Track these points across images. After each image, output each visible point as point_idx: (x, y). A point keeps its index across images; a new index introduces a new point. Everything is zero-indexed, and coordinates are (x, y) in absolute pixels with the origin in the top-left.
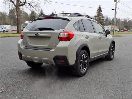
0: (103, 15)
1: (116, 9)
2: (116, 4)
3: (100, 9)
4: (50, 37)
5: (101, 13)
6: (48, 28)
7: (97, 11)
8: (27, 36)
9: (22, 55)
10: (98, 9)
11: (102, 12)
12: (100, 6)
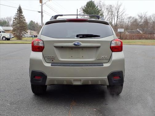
0: (24, 17)
1: (42, 12)
2: (42, 6)
3: (20, 10)
4: (98, 47)
5: (22, 16)
6: (93, 35)
7: (17, 13)
8: (54, 47)
9: (48, 77)
10: (18, 10)
11: (23, 14)
12: (20, 6)
